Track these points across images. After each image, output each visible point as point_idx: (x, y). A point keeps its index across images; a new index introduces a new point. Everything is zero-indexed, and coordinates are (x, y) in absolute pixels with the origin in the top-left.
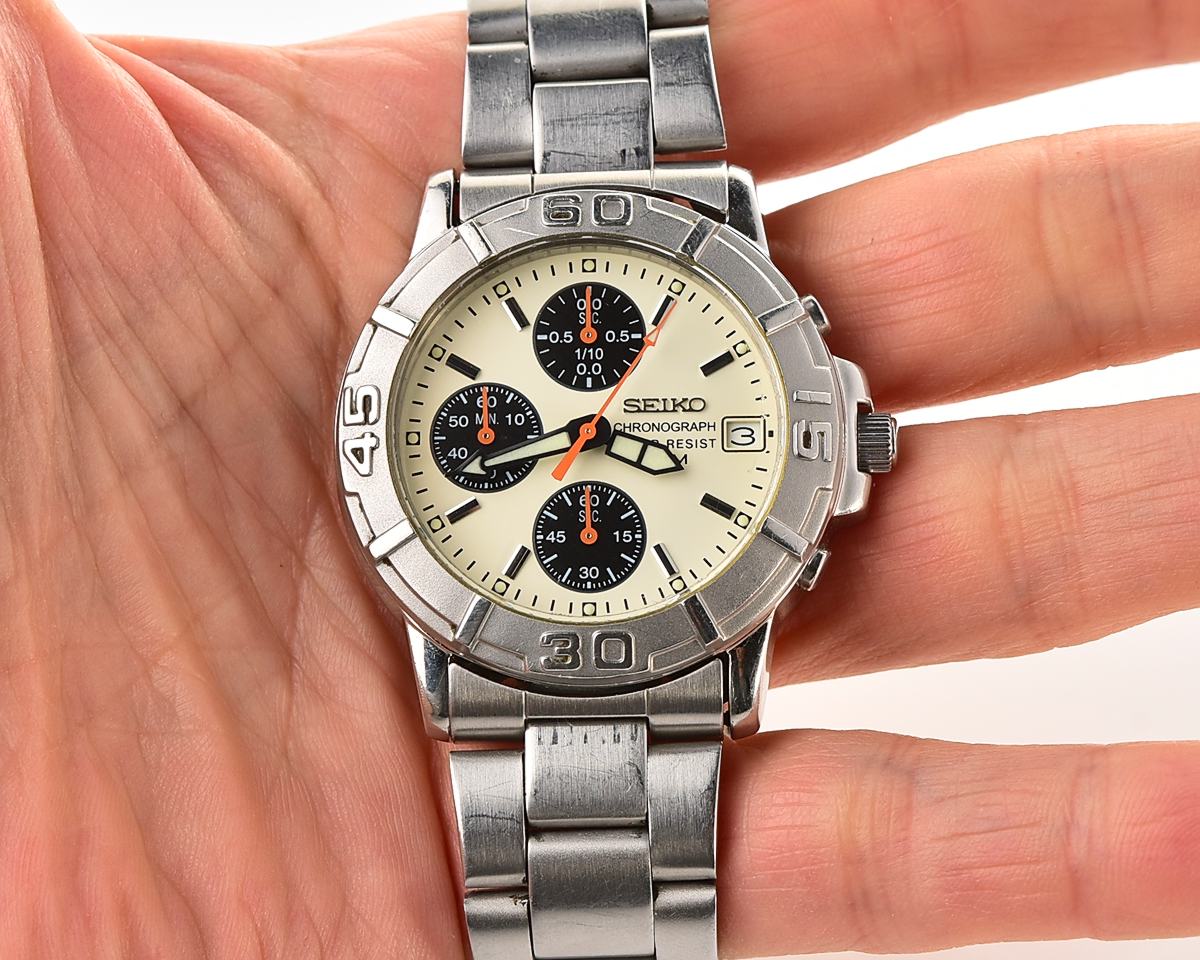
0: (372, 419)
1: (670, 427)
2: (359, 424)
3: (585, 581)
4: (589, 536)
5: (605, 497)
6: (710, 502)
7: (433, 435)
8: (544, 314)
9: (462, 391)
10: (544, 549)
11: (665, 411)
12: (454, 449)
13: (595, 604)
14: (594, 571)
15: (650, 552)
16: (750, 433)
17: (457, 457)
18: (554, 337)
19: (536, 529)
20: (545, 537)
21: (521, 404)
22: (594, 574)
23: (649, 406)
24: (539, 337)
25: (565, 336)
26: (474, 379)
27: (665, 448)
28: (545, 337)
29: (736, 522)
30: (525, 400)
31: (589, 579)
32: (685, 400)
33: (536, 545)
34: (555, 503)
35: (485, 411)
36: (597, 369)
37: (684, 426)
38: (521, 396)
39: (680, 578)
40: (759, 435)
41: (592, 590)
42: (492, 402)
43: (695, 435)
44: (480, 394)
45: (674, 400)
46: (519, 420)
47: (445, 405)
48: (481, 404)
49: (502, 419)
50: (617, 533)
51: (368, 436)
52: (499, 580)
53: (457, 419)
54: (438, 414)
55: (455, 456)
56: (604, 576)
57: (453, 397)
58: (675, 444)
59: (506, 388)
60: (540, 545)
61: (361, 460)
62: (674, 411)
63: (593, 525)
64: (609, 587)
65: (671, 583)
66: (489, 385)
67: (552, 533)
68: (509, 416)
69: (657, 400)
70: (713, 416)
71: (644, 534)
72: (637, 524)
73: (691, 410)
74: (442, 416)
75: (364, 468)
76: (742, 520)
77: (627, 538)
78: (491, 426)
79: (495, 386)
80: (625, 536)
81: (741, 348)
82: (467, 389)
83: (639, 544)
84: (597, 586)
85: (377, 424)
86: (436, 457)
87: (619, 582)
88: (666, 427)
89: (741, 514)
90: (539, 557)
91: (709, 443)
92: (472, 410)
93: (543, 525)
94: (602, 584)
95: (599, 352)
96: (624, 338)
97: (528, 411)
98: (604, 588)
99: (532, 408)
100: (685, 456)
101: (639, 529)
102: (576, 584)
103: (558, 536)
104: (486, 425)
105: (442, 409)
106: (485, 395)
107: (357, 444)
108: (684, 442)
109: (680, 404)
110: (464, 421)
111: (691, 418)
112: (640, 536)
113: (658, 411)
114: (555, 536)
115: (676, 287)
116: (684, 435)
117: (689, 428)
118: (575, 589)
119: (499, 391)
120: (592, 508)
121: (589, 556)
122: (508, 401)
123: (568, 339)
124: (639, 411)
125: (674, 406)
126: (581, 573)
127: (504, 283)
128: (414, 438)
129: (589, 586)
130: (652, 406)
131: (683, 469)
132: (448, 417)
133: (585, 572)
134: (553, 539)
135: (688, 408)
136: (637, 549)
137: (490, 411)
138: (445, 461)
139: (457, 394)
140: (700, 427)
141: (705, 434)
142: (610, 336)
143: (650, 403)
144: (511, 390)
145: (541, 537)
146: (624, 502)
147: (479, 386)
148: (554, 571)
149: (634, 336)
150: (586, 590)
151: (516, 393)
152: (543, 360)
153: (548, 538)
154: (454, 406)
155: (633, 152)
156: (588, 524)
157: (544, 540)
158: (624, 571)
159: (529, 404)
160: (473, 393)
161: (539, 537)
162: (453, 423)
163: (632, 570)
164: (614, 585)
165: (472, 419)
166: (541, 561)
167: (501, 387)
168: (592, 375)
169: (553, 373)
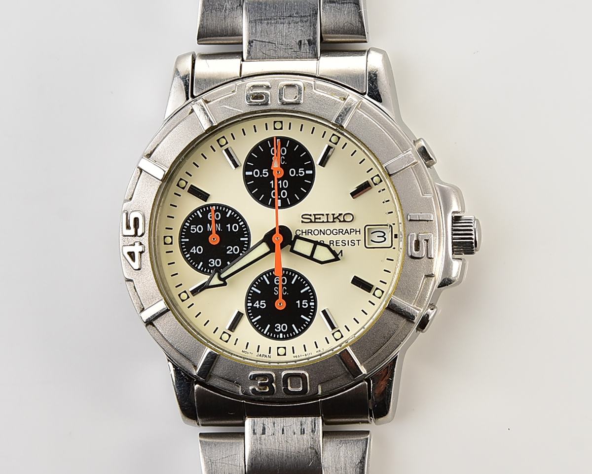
0: (139, 233)
1: (332, 232)
2: (132, 236)
3: (279, 333)
4: (280, 304)
5: (290, 278)
6: (357, 281)
7: (180, 238)
8: (249, 158)
9: (199, 209)
10: (252, 312)
11: (328, 222)
12: (194, 247)
13: (285, 348)
14: (284, 327)
15: (319, 315)
16: (383, 234)
17: (196, 252)
18: (256, 173)
19: (247, 299)
20: (253, 304)
21: (236, 217)
22: (284, 329)
23: (317, 218)
24: (247, 173)
25: (264, 173)
26: (206, 201)
27: (328, 247)
28: (251, 173)
29: (374, 294)
30: (239, 215)
31: (281, 332)
32: (340, 215)
33: (247, 310)
34: (259, 282)
35: (213, 222)
36: (285, 194)
37: (340, 231)
38: (236, 212)
39: (339, 331)
40: (388, 236)
41: (283, 339)
42: (217, 216)
43: (347, 237)
44: (210, 211)
45: (333, 215)
46: (235, 228)
47: (188, 218)
48: (211, 217)
49: (224, 227)
50: (298, 302)
51: (137, 244)
52: (224, 332)
53: (196, 228)
54: (184, 224)
55: (195, 251)
56: (291, 330)
57: (193, 213)
58: (335, 243)
59: (226, 207)
60: (249, 310)
61: (133, 260)
62: (334, 222)
63: (284, 297)
64: (294, 337)
65: (333, 334)
66: (216, 205)
67: (257, 302)
68: (229, 226)
69: (323, 215)
70: (358, 225)
71: (315, 302)
72: (311, 296)
73: (344, 221)
74: (186, 226)
75: (136, 265)
76: (378, 293)
77: (305, 305)
78: (217, 232)
79: (219, 205)
80: (303, 303)
81: (376, 179)
82: (202, 208)
83: (312, 309)
84: (286, 336)
85: (143, 237)
86: (183, 252)
87: (300, 333)
88: (328, 232)
89: (377, 289)
90: (249, 317)
91: (356, 242)
92: (205, 221)
93: (251, 297)
94: (289, 335)
95: (285, 183)
96: (301, 173)
97: (241, 222)
98: (290, 338)
99: (243, 220)
100: (341, 251)
101: (312, 299)
102: (273, 335)
103: (261, 304)
104: (214, 232)
105: (186, 221)
106: (213, 212)
107: (131, 249)
108: (340, 242)
109: (337, 217)
110: (200, 229)
111: (344, 226)
112: (313, 304)
113: (323, 222)
114: (259, 304)
115: (334, 139)
116: (340, 237)
117: (344, 233)
118: (272, 338)
119: (222, 209)
120: (283, 286)
121: (281, 317)
122: (228, 216)
123: (265, 174)
124: (311, 222)
125: (334, 219)
126: (276, 328)
127: (224, 137)
128: (169, 240)
129: (281, 337)
130: (320, 218)
131: (340, 260)
132: (190, 226)
133: (279, 327)
134: (258, 306)
135: (342, 220)
136: (311, 312)
137: (216, 222)
138: (188, 255)
139: (195, 211)
140: (351, 232)
141: (353, 237)
142: (292, 172)
143: (318, 217)
144: (230, 208)
145: (251, 304)
146: (303, 282)
147: (209, 206)
148: (259, 327)
149: (307, 172)
150: (279, 339)
151: (233, 210)
152: (250, 188)
153: (255, 305)
154: (193, 219)
155: (307, 42)
156: (280, 296)
157: (252, 307)
158: (303, 326)
159: (241, 217)
160: (205, 210)
161: (249, 304)
162: (193, 230)
163: (308, 326)
164: (297, 335)
165: (205, 228)
166: (250, 320)
167: (223, 206)
168: (281, 198)
169: (256, 197)
